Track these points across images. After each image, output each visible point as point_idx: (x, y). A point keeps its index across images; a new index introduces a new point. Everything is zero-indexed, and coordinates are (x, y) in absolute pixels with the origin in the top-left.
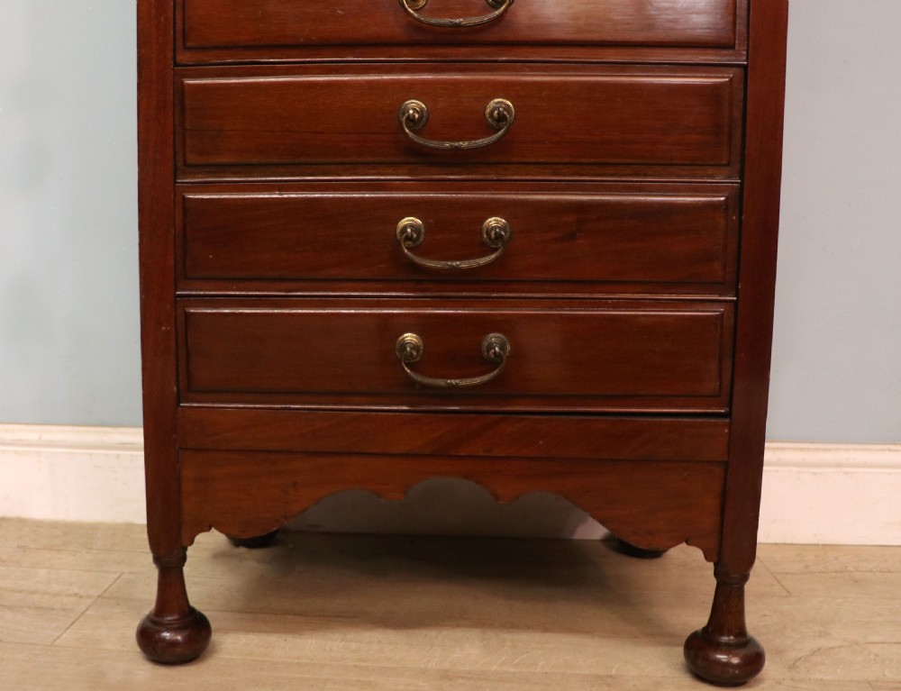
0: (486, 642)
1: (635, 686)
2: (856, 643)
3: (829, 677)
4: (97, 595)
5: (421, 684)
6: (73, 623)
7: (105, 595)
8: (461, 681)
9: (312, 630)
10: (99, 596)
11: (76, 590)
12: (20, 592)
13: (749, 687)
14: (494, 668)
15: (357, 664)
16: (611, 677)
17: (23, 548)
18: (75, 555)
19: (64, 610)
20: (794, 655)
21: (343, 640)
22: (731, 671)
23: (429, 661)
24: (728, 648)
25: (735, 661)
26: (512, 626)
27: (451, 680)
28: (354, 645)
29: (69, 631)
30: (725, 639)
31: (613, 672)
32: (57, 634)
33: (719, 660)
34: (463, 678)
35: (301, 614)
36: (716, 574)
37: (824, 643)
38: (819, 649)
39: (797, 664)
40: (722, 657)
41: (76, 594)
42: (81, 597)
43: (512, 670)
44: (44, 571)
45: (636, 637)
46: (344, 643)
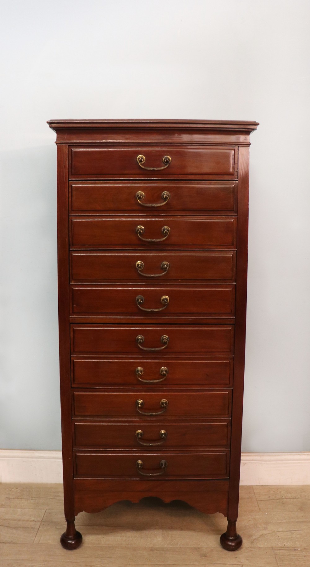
0: (163, 535)
1: (205, 551)
2: (274, 532)
3: (262, 546)
4: (40, 520)
5: (145, 553)
6: (37, 533)
7: (43, 520)
8: (156, 551)
9: (112, 532)
10: (42, 521)
11: (33, 519)
12: (15, 520)
13: (238, 551)
14: (165, 546)
15: (126, 546)
16: (198, 548)
17: (8, 498)
18: (27, 501)
19: (32, 528)
20: (254, 537)
21: (121, 536)
22: (232, 547)
23: (146, 544)
24: (231, 541)
25: (233, 544)
26: (172, 528)
27: (153, 551)
28: (124, 538)
29: (36, 537)
30: (230, 538)
31: (200, 546)
32: (33, 539)
33: (229, 544)
34: (156, 550)
35: (106, 526)
36: (228, 520)
37: (264, 532)
38: (262, 535)
39: (254, 541)
40: (230, 543)
41: (34, 520)
42: (36, 522)
43: (171, 546)
44: (19, 510)
45: (208, 532)
46: (121, 537)
